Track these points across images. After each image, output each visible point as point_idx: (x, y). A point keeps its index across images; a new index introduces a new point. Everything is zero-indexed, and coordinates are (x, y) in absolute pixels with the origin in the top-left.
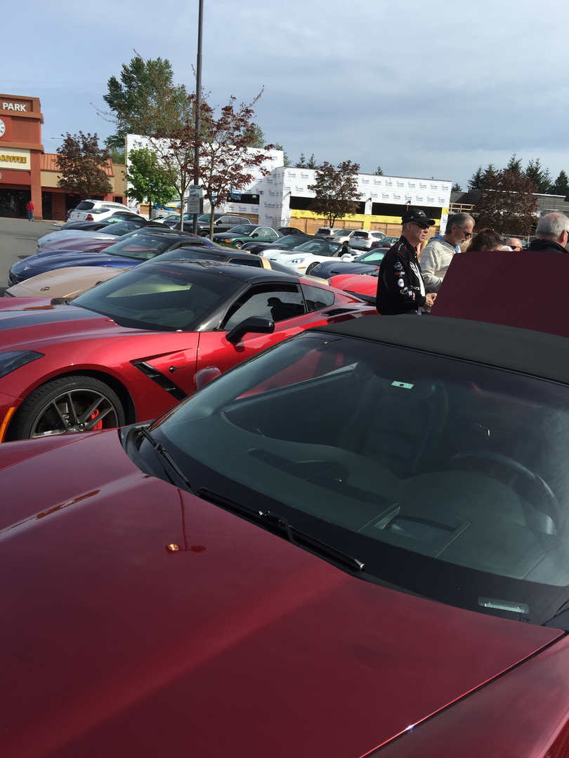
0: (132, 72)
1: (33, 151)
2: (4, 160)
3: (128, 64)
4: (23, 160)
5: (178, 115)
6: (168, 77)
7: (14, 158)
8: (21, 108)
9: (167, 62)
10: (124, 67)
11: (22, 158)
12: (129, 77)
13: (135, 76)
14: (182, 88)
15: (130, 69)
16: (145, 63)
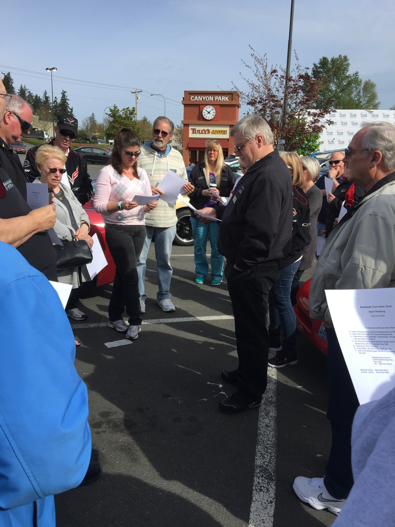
0: (319, 68)
1: (231, 126)
2: (214, 133)
3: (317, 62)
4: (224, 132)
5: (352, 92)
6: (345, 68)
7: (219, 131)
8: (225, 99)
9: (345, 57)
10: (315, 65)
11: (224, 131)
12: (318, 71)
13: (322, 70)
14: (356, 74)
15: (319, 65)
16: (330, 60)
